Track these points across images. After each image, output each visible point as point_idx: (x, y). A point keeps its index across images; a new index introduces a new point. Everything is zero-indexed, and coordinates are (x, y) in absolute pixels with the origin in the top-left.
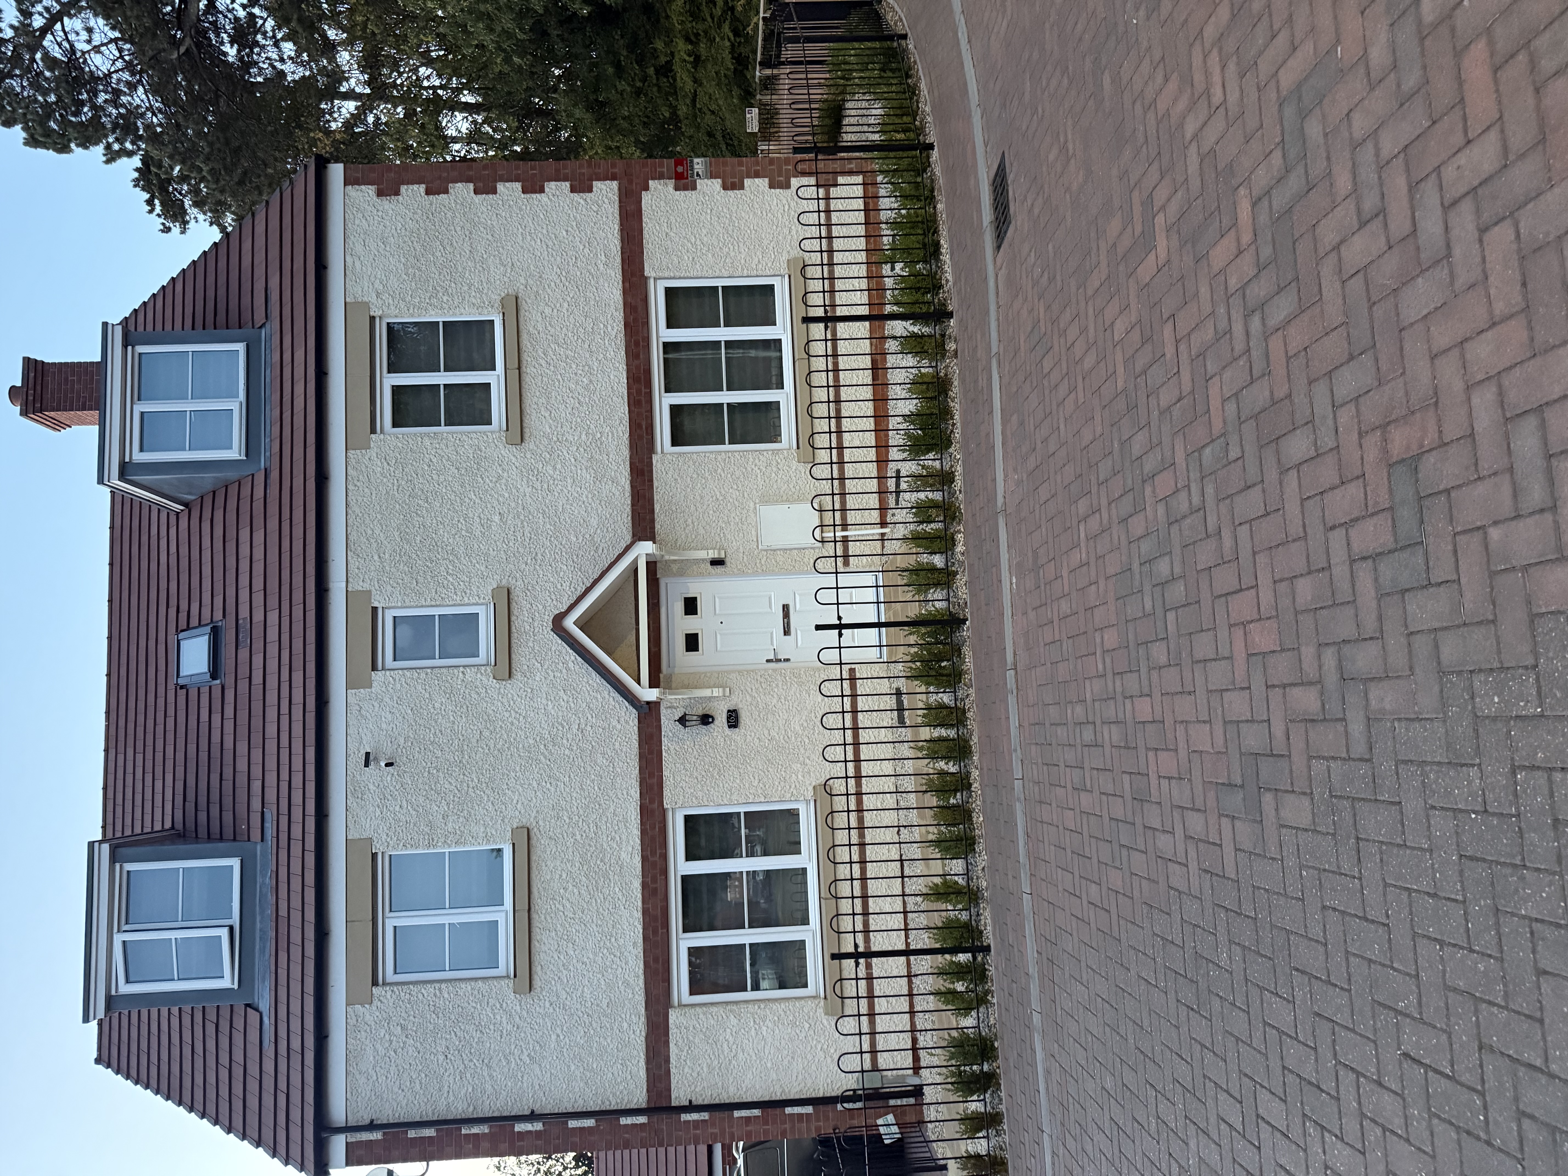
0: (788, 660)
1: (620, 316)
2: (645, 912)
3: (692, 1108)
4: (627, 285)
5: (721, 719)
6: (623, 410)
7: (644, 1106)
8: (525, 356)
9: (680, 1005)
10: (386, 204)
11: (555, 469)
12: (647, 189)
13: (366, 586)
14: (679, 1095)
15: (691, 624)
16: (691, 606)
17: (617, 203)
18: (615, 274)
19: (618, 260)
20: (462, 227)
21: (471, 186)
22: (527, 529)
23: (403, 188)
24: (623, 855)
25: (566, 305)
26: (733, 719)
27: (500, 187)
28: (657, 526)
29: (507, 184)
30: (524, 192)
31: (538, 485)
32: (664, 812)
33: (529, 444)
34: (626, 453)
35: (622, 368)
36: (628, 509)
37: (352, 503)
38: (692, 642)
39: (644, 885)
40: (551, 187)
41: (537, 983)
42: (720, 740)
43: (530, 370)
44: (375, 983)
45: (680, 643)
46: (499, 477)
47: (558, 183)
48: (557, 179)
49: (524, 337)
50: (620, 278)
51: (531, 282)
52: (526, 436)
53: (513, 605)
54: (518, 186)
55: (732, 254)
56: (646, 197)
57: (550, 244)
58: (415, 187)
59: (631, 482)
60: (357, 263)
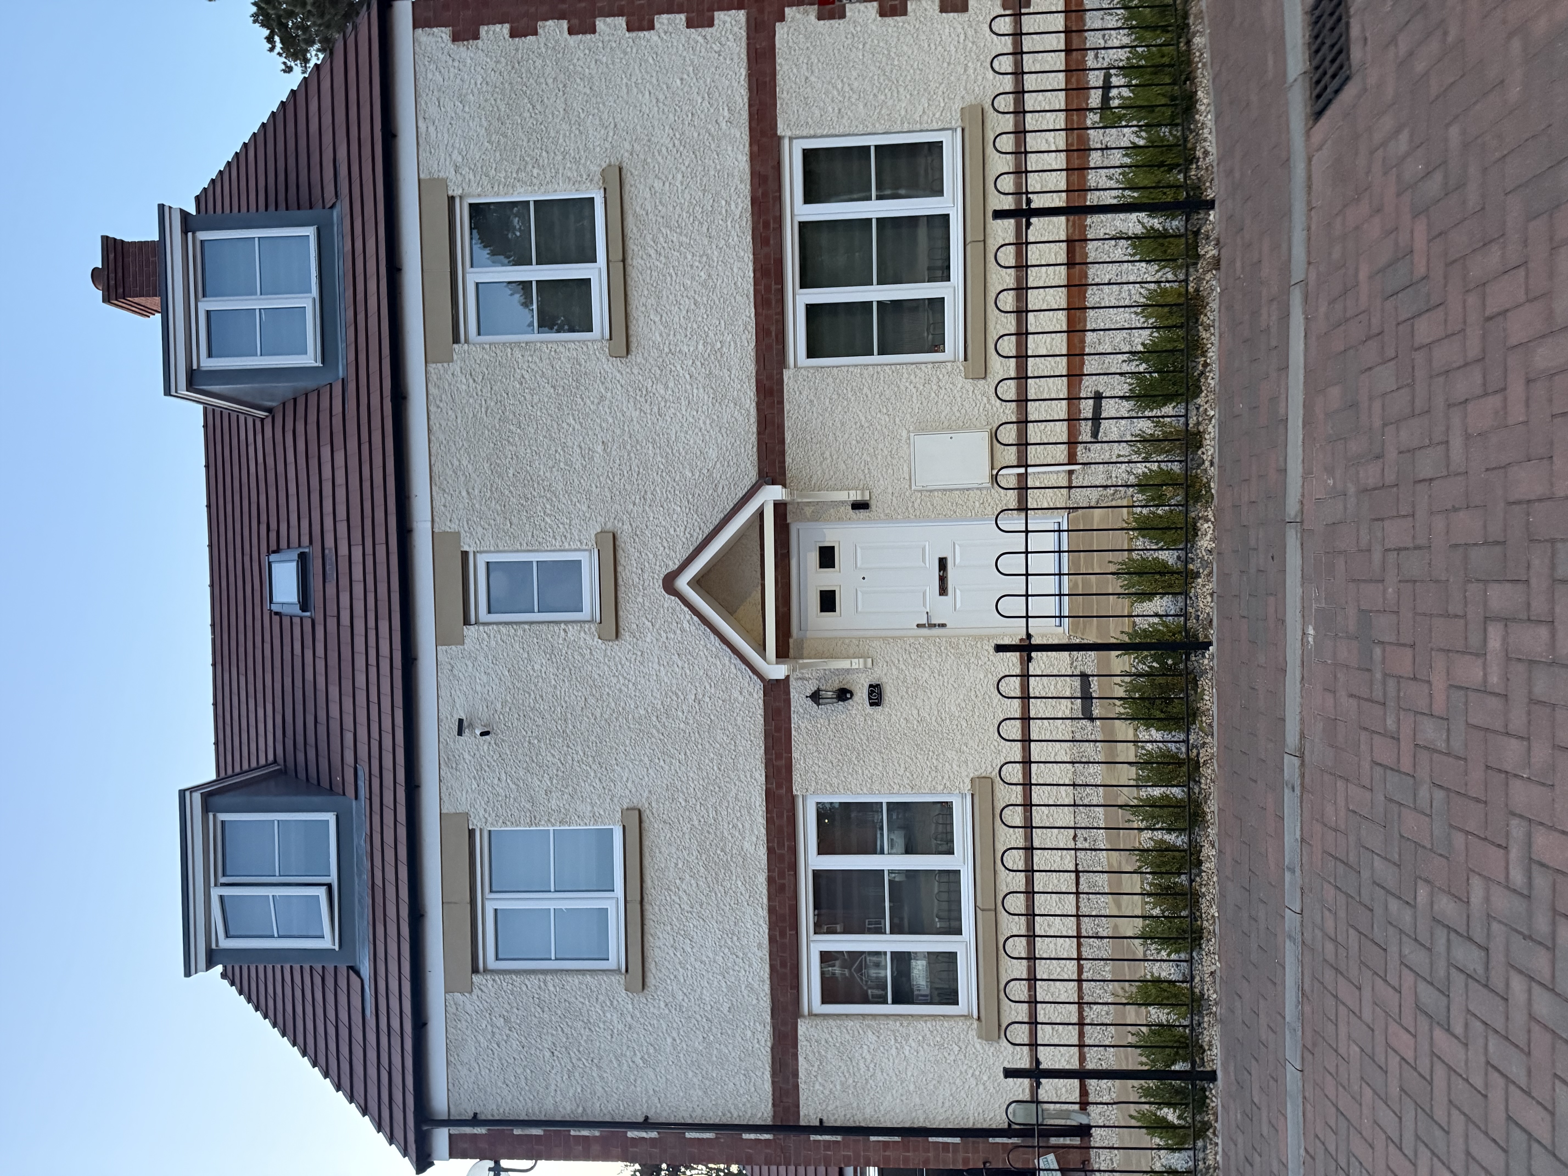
0: (943, 625)
1: (745, 189)
2: (771, 910)
3: (822, 1128)
4: (756, 148)
5: (861, 694)
6: (748, 312)
7: (769, 1122)
8: (631, 246)
9: (811, 1014)
10: (464, 52)
11: (666, 388)
12: (782, 18)
13: (454, 527)
14: (809, 1114)
15: (827, 579)
16: (827, 557)
17: (744, 39)
18: (741, 134)
19: (745, 115)
20: (555, 79)
21: (565, 24)
22: (635, 463)
23: (483, 30)
24: (746, 845)
25: (679, 176)
26: (876, 695)
27: (600, 23)
28: (788, 460)
29: (609, 20)
30: (629, 30)
31: (647, 408)
32: (793, 799)
33: (637, 357)
34: (751, 367)
35: (749, 257)
36: (754, 438)
37: (435, 428)
38: (828, 601)
39: (770, 880)
40: (662, 21)
41: (651, 981)
42: (859, 720)
43: (636, 262)
44: (475, 970)
45: (814, 601)
46: (602, 398)
47: (672, 16)
48: (669, 11)
49: (630, 220)
50: (746, 138)
51: (637, 147)
52: (633, 346)
53: (620, 553)
54: (621, 21)
55: (890, 103)
56: (781, 30)
57: (661, 97)
58: (498, 27)
59: (758, 404)
60: (432, 129)
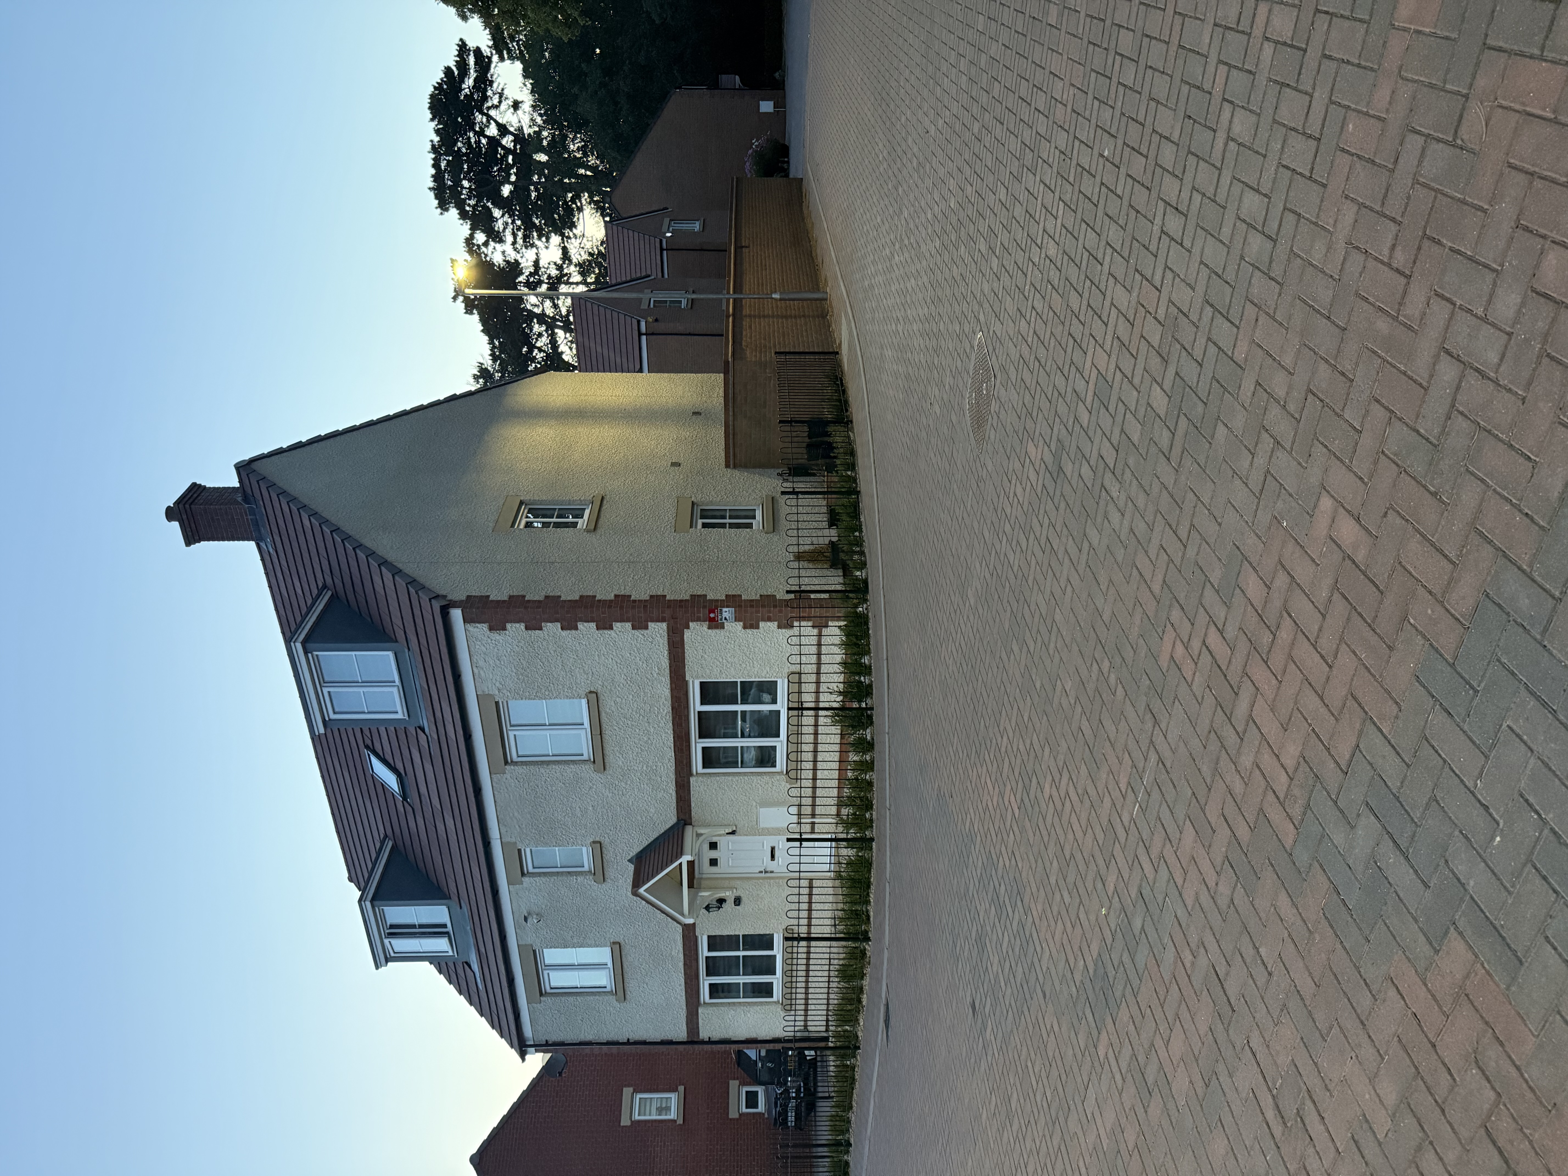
0: (772, 872)
1: (668, 704)
2: (685, 974)
3: (710, 1042)
4: (674, 686)
5: (730, 902)
6: (671, 754)
7: (685, 1040)
8: (604, 726)
9: (704, 1003)
10: (497, 636)
11: (626, 784)
12: (688, 628)
13: (513, 840)
14: (704, 1034)
15: (713, 854)
16: (713, 846)
17: (666, 637)
18: (666, 680)
19: (668, 671)
20: (555, 651)
21: (559, 625)
22: (610, 814)
23: (508, 626)
24: (673, 953)
25: (631, 697)
26: (738, 901)
27: (580, 625)
28: (693, 814)
29: (585, 624)
30: (597, 629)
31: (616, 792)
32: (696, 938)
33: (609, 771)
34: (673, 777)
35: (671, 732)
36: (674, 805)
37: (497, 801)
38: (714, 862)
39: (685, 964)
40: (617, 626)
41: (627, 997)
42: (730, 909)
43: (607, 733)
44: (541, 995)
45: (707, 862)
46: (591, 788)
47: (623, 624)
48: (622, 621)
49: (603, 715)
50: (668, 682)
51: (606, 683)
52: (607, 767)
53: (604, 849)
54: (593, 625)
56: (687, 634)
57: (619, 661)
58: (517, 625)
59: (676, 792)
60: (482, 672)
